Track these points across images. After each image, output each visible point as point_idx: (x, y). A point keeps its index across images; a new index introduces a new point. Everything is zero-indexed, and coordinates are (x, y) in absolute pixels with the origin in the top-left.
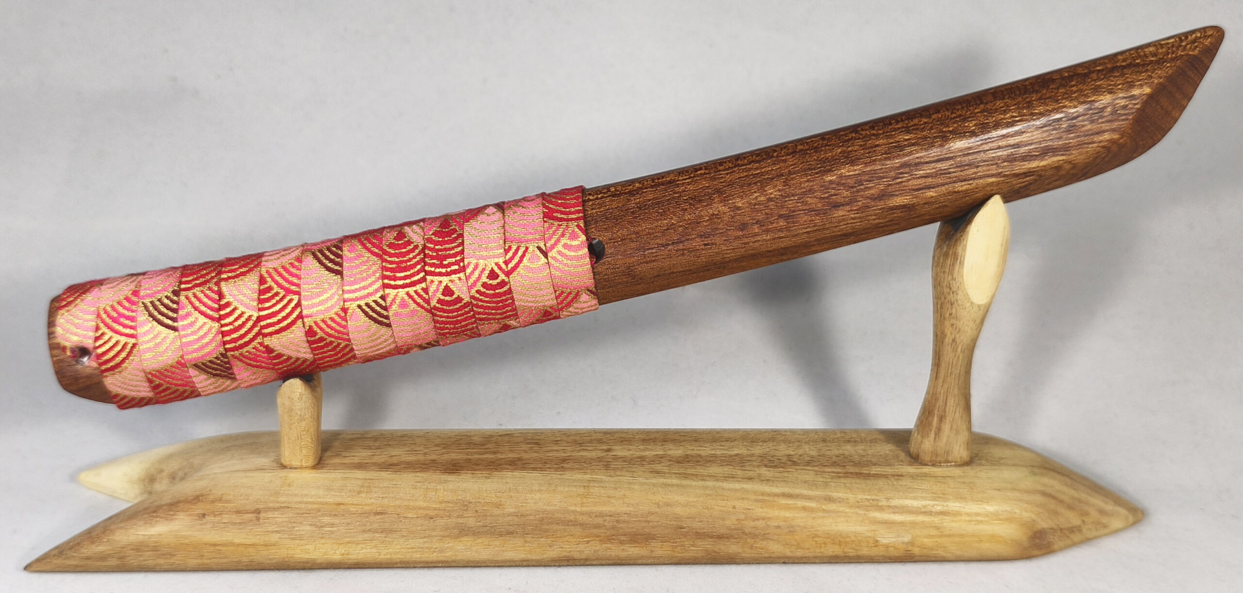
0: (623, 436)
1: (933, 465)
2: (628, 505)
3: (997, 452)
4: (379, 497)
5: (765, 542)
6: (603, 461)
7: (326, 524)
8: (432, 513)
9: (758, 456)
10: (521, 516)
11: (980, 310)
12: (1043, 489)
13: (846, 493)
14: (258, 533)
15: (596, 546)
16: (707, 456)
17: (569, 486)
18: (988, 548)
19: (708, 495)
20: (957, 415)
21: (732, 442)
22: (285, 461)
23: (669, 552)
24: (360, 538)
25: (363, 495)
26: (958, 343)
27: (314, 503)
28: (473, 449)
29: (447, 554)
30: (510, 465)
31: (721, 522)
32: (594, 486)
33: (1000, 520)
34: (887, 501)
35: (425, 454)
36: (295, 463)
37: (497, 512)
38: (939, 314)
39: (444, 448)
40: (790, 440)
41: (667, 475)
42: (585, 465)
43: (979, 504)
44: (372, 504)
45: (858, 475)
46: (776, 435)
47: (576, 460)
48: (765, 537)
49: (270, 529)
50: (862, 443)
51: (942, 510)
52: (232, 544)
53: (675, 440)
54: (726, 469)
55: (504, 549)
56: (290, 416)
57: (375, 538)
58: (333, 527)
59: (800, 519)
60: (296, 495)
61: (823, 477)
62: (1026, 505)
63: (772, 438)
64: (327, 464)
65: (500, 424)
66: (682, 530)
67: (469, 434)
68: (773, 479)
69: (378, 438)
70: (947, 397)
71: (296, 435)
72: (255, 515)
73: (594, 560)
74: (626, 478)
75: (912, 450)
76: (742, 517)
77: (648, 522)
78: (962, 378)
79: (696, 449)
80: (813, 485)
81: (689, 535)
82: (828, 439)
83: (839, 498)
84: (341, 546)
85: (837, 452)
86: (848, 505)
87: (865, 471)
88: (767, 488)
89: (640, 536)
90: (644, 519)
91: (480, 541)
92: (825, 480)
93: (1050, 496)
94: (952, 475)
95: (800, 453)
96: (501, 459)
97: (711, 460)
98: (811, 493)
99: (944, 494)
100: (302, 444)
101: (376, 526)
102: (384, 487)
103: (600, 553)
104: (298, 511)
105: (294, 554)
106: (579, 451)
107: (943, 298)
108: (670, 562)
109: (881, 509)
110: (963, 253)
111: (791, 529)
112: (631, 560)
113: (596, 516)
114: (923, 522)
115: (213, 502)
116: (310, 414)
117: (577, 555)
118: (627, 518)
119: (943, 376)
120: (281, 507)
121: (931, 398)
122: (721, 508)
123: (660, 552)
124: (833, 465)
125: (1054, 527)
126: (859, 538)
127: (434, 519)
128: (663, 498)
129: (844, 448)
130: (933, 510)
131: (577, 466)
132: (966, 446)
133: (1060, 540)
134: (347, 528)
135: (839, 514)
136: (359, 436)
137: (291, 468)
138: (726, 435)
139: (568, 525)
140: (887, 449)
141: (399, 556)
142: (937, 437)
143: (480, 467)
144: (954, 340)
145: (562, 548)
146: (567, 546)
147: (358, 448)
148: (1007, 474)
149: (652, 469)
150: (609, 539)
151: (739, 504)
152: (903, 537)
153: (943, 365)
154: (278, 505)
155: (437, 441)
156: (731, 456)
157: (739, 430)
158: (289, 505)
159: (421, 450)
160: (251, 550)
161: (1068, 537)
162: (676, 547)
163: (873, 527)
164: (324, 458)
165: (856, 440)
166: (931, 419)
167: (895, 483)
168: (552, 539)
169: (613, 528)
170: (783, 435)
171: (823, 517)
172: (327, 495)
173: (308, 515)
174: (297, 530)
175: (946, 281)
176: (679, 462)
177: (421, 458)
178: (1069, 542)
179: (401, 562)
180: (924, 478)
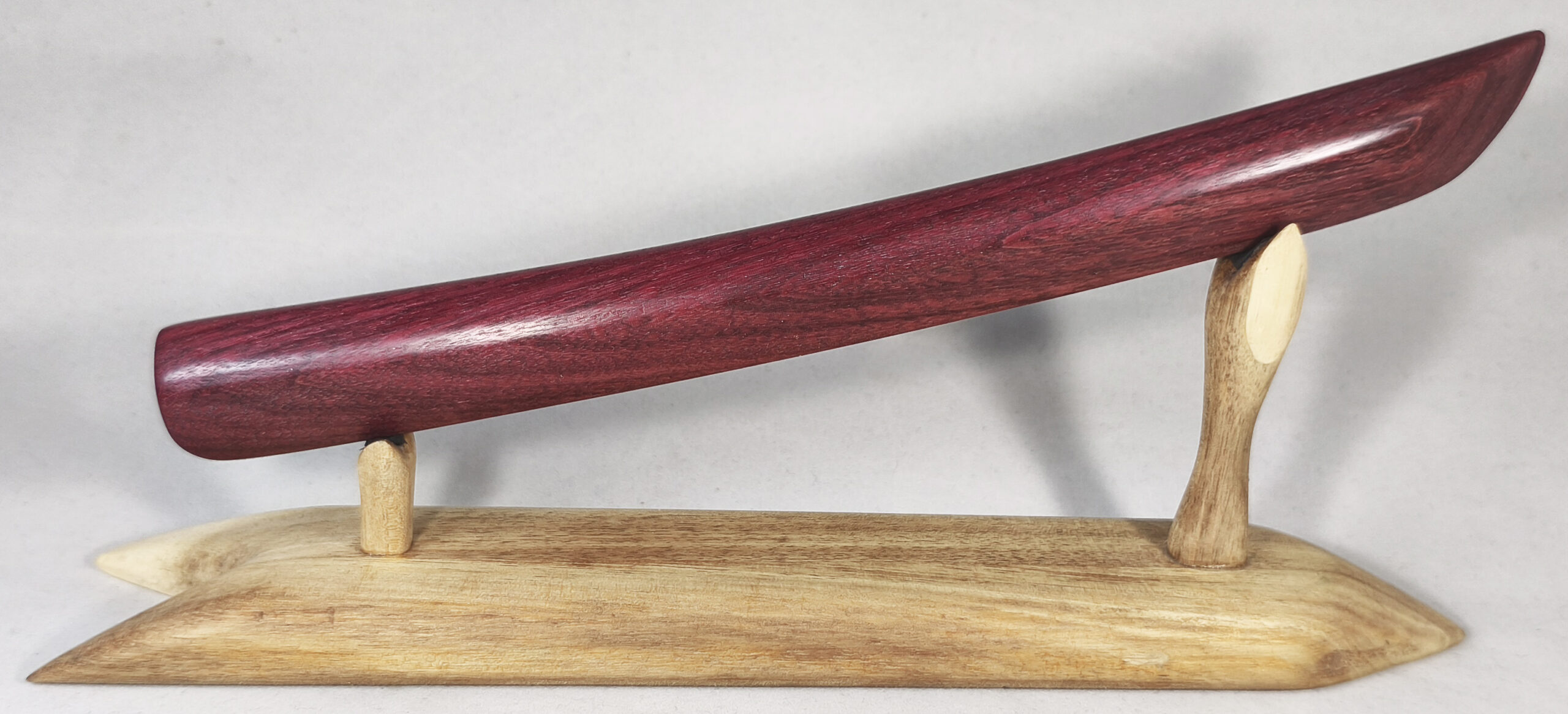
0: (801, 521)
1: (1198, 567)
2: (808, 611)
3: (1280, 551)
4: (488, 595)
5: (981, 662)
6: (776, 554)
7: (420, 629)
8: (556, 617)
9: (974, 551)
10: (670, 622)
11: (1265, 371)
12: (1337, 600)
13: (1086, 601)
14: (332, 639)
15: (766, 662)
16: (910, 550)
17: (732, 584)
18: (1265, 673)
19: (911, 600)
20: (1231, 504)
21: (941, 532)
22: (367, 546)
23: (859, 672)
24: (464, 646)
25: (468, 592)
26: (1235, 412)
27: (402, 601)
28: (608, 534)
29: (574, 670)
30: (657, 556)
31: (926, 634)
32: (764, 586)
33: (1281, 638)
34: (1139, 612)
35: (547, 540)
36: (380, 549)
37: (640, 616)
38: (1213, 375)
39: (572, 533)
40: (1016, 531)
41: (858, 574)
42: (754, 559)
43: (1255, 619)
44: (479, 604)
45: (1103, 577)
46: (998, 524)
47: (742, 552)
48: (982, 655)
49: (347, 633)
50: (1108, 536)
51: (1208, 625)
52: (299, 652)
53: (869, 528)
54: (934, 566)
55: (647, 663)
56: (374, 489)
57: (482, 648)
58: (427, 633)
59: (1027, 632)
60: (380, 591)
61: (1058, 580)
62: (1316, 621)
63: (993, 528)
64: (421, 551)
65: (642, 503)
66: (876, 644)
67: (603, 515)
68: (994, 581)
69: (486, 518)
70: (1218, 481)
71: (381, 513)
72: (327, 615)
73: (762, 680)
74: (805, 576)
75: (1171, 547)
76: (954, 628)
77: (833, 633)
78: (1239, 457)
79: (895, 540)
80: (1043, 589)
81: (885, 650)
82: (1064, 530)
83: (1077, 607)
84: (439, 657)
85: (1075, 547)
86: (1088, 616)
87: (1111, 572)
88: (986, 593)
89: (821, 651)
90: (828, 629)
91: (616, 653)
92: (1059, 583)
93: (1345, 609)
94: (1222, 580)
95: (1028, 549)
96: (645, 548)
97: (914, 554)
98: (1041, 600)
99: (1211, 605)
100: (389, 525)
101: (483, 632)
102: (494, 582)
103: (770, 671)
104: (383, 611)
105: (376, 666)
106: (746, 539)
107: (1218, 354)
108: (860, 684)
109: (1130, 621)
110: (1247, 297)
111: (1015, 646)
112: (809, 680)
113: (766, 625)
114: (1183, 639)
115: (273, 597)
116: (399, 487)
117: (741, 673)
118: (805, 627)
119: (1214, 454)
120: (361, 605)
121: (1199, 482)
122: (926, 617)
123: (847, 671)
124: (1071, 565)
125: (1351, 649)
126: (1102, 658)
127: (559, 625)
128: (852, 602)
129: (1085, 542)
130: (1197, 625)
131: (743, 560)
132: (1240, 544)
133: (1357, 666)
134: (446, 633)
135: (1077, 627)
136: (462, 515)
137: (374, 555)
138: (935, 523)
139: (730, 636)
140: (1140, 544)
141: (512, 671)
142: (1204, 531)
143: (618, 558)
144: (1230, 409)
145: (722, 664)
146: (729, 662)
147: (461, 530)
148: (1292, 580)
149: (840, 565)
150: (783, 654)
151: (949, 612)
152: (1157, 658)
153: (1215, 441)
154: (358, 603)
155: (563, 524)
156: (940, 550)
157: (951, 516)
158: (372, 604)
159: (542, 536)
160: (322, 659)
161: (1368, 662)
162: (868, 665)
163: (1120, 645)
164: (416, 544)
165: (1100, 532)
166: (1197, 508)
167: (1149, 589)
168: (710, 653)
169: (788, 639)
170: (1007, 524)
171: (1057, 631)
172: (421, 592)
173: (395, 617)
174: (382, 636)
175: (1223, 333)
176: (872, 557)
177: (542, 545)
178: (1368, 668)
179: (515, 679)
180: (1186, 583)
